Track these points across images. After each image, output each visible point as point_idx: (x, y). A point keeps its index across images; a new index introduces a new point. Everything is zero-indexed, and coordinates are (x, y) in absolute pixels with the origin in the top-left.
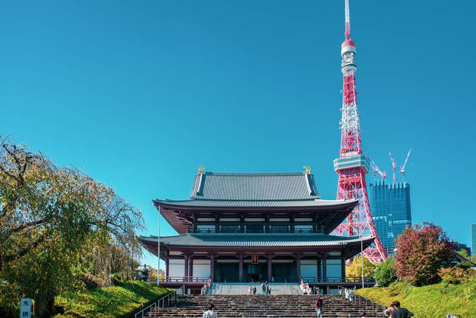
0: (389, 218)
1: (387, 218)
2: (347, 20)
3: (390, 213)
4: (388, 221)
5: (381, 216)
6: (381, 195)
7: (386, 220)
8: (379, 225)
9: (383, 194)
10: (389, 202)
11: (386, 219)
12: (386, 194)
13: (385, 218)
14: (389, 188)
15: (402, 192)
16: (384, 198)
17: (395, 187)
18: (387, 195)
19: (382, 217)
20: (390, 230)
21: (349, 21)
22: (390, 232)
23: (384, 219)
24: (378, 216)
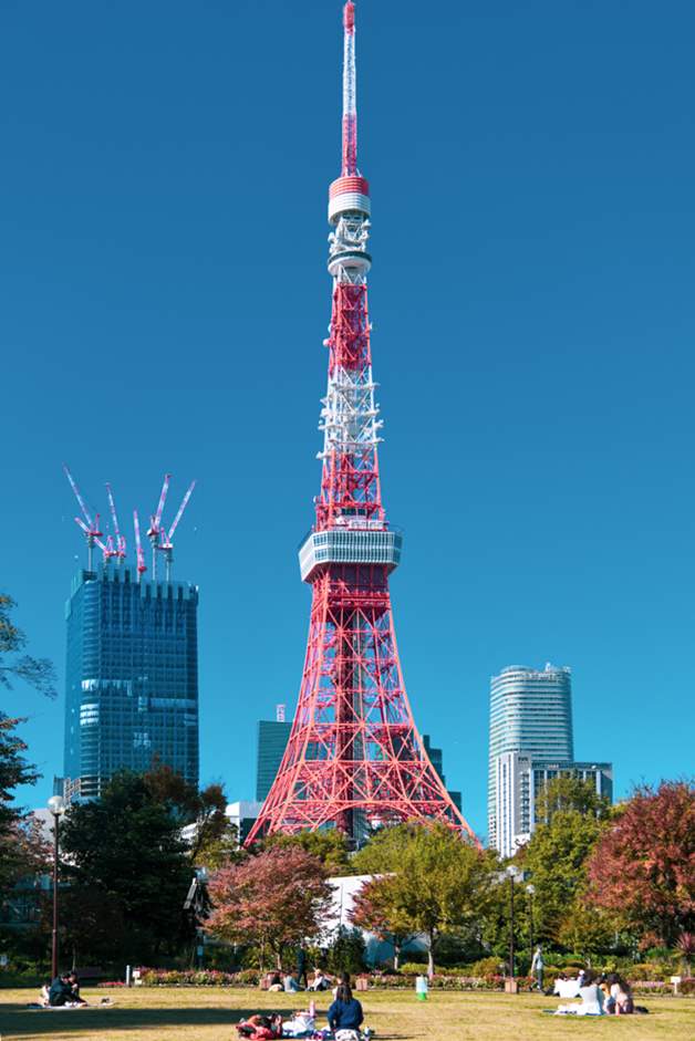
0: (138, 687)
1: (135, 686)
2: (349, 107)
3: (142, 673)
4: (136, 696)
5: (118, 678)
6: (121, 612)
7: (129, 693)
8: (111, 705)
9: (124, 609)
10: (143, 637)
11: (129, 687)
12: (131, 612)
13: (129, 684)
14: (143, 595)
15: (179, 611)
16: (128, 623)
17: (159, 595)
18: (136, 616)
19: (118, 683)
20: (140, 723)
21: (354, 112)
22: (142, 731)
23: (124, 690)
24: (108, 678)
